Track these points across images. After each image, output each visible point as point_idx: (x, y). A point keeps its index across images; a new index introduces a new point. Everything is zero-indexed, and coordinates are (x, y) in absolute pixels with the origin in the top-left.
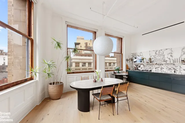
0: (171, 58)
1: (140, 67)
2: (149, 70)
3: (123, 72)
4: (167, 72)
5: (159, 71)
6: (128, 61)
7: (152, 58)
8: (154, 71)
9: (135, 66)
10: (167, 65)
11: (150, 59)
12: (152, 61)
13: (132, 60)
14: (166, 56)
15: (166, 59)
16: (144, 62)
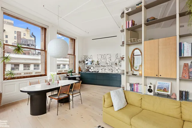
0: (110, 61)
1: (90, 68)
2: (97, 71)
3: (76, 74)
4: (108, 72)
5: (103, 72)
6: (81, 63)
7: (99, 61)
8: (100, 72)
9: (87, 68)
10: (108, 67)
11: (98, 61)
12: (99, 63)
13: (84, 62)
14: (107, 60)
15: (108, 62)
16: (93, 64)
